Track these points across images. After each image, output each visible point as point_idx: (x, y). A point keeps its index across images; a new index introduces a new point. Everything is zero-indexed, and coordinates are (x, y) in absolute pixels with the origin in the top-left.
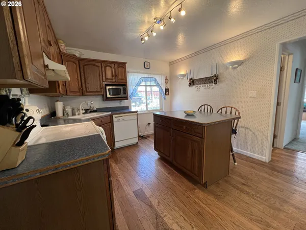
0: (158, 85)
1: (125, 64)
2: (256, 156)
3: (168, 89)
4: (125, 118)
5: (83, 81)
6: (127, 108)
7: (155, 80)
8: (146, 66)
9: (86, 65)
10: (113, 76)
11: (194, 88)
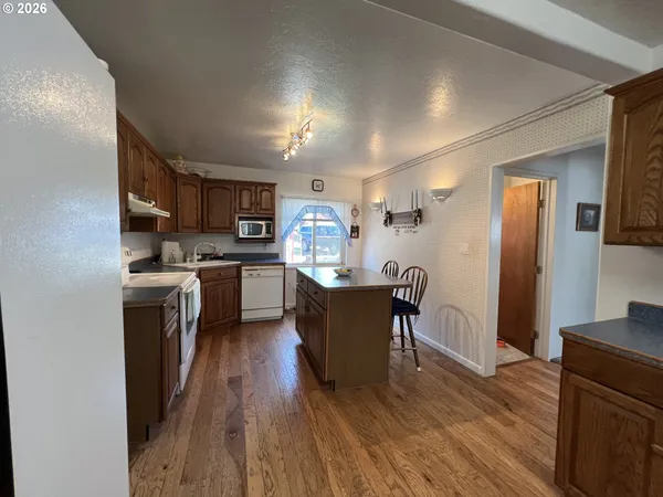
0: (336, 219)
1: (274, 185)
2: (470, 363)
3: (357, 227)
4: (262, 273)
5: (205, 213)
6: (276, 256)
7: (331, 211)
8: (317, 187)
9: (211, 188)
10: (251, 204)
11: (391, 229)
